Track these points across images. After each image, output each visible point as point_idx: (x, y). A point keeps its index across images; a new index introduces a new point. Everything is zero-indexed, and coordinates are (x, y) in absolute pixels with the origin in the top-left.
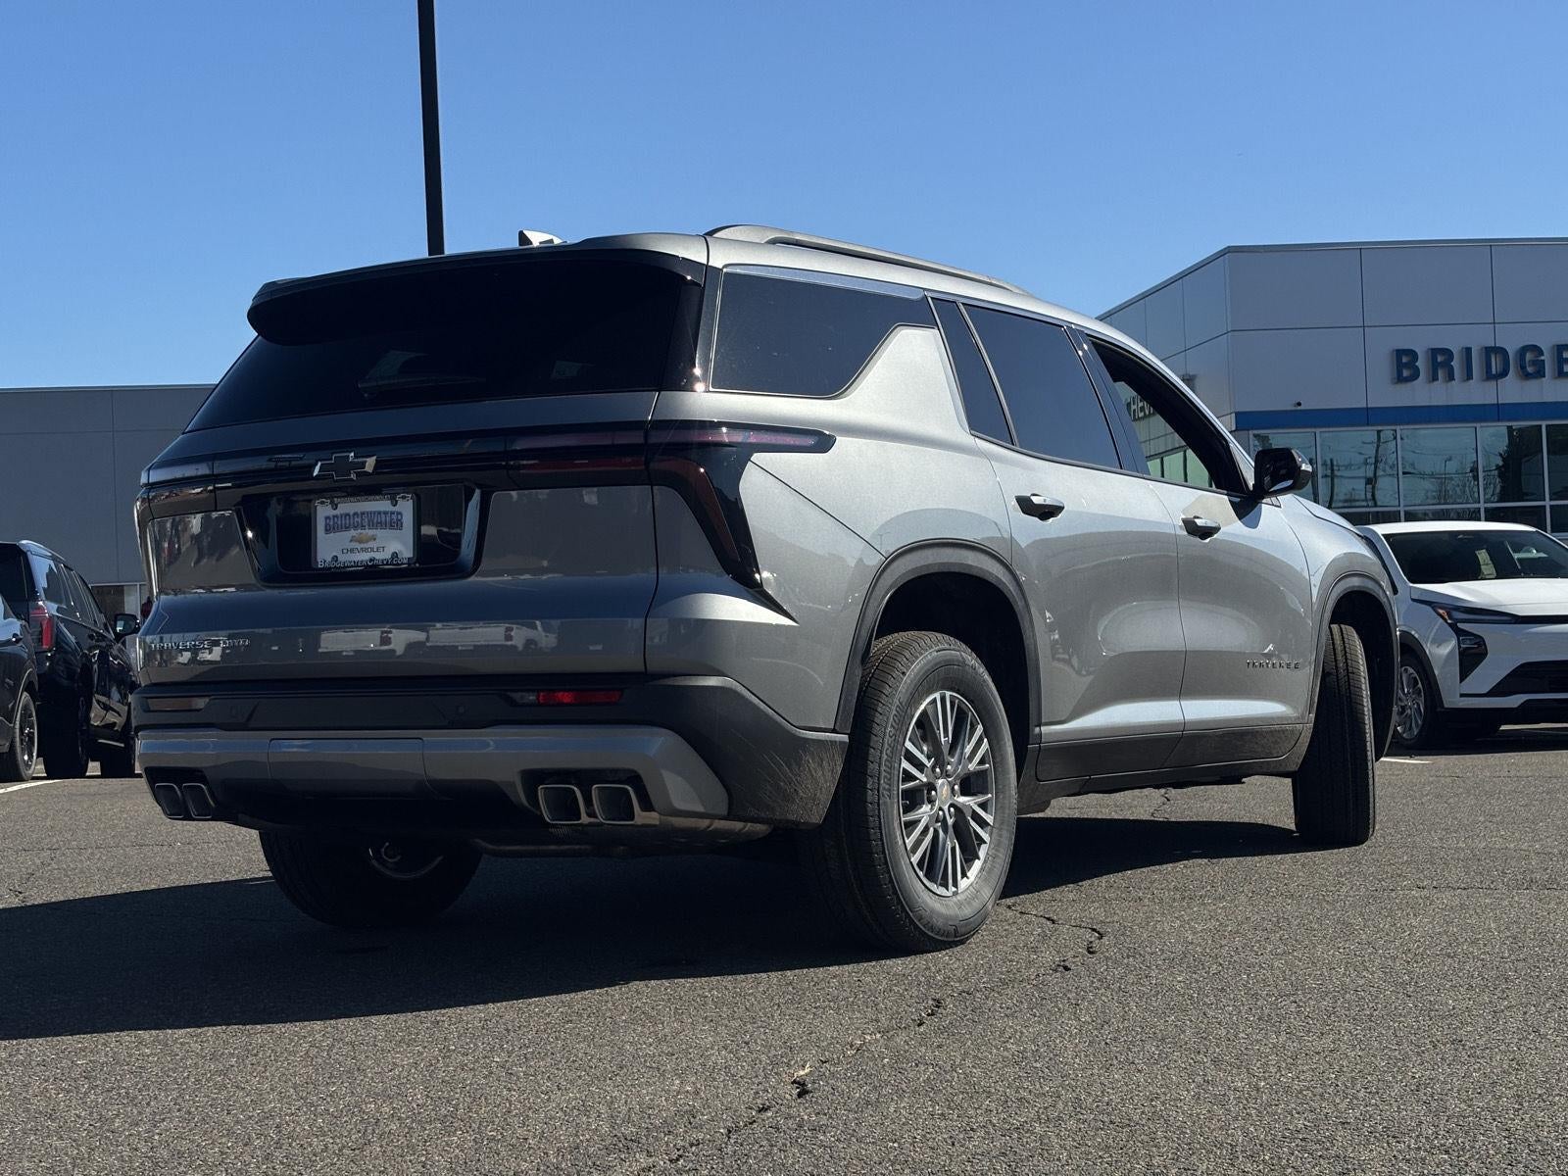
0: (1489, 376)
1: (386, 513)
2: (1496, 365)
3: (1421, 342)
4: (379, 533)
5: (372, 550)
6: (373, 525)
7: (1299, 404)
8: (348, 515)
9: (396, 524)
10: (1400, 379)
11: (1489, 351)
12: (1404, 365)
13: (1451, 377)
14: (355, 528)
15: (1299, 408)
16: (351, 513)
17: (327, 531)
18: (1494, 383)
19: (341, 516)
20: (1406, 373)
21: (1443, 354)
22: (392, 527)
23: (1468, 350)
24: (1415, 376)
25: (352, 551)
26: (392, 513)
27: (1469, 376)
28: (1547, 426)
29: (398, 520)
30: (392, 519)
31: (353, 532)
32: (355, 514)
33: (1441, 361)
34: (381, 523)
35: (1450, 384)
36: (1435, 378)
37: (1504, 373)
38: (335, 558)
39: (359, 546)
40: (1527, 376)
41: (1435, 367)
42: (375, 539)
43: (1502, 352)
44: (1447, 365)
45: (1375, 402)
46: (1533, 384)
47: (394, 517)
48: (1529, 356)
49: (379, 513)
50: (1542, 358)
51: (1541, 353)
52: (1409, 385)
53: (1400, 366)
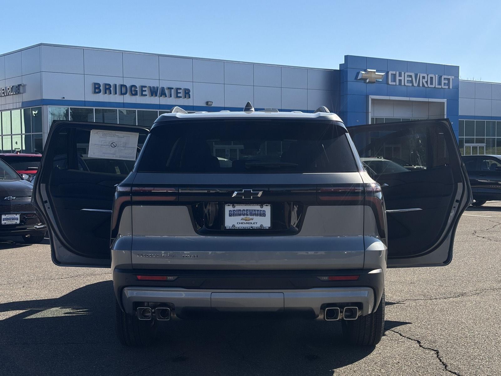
0: (122, 94)
1: (258, 211)
2: (124, 90)
3: (102, 81)
4: (254, 217)
5: (251, 223)
6: (251, 214)
7: (64, 98)
8: (240, 210)
9: (263, 214)
10: (95, 92)
11: (122, 86)
12: (97, 88)
13: (110, 93)
14: (244, 215)
15: (64, 99)
16: (242, 210)
17: (230, 215)
18: (122, 96)
19: (237, 210)
20: (97, 91)
21: (108, 86)
22: (260, 215)
23: (116, 85)
24: (100, 92)
25: (242, 223)
26: (261, 211)
27: (116, 93)
28: (138, 111)
29: (263, 213)
30: (260, 213)
31: (242, 217)
32: (244, 210)
33: (108, 88)
34: (256, 214)
35: (110, 95)
36: (106, 93)
37: (126, 93)
38: (233, 226)
39: (245, 222)
40: (133, 95)
41: (106, 89)
42: (253, 220)
43: (125, 86)
44: (109, 89)
45: (88, 99)
46: (134, 97)
47: (262, 212)
48: (133, 89)
49: (255, 210)
50: (137, 89)
51: (137, 88)
52: (98, 94)
53: (95, 88)
